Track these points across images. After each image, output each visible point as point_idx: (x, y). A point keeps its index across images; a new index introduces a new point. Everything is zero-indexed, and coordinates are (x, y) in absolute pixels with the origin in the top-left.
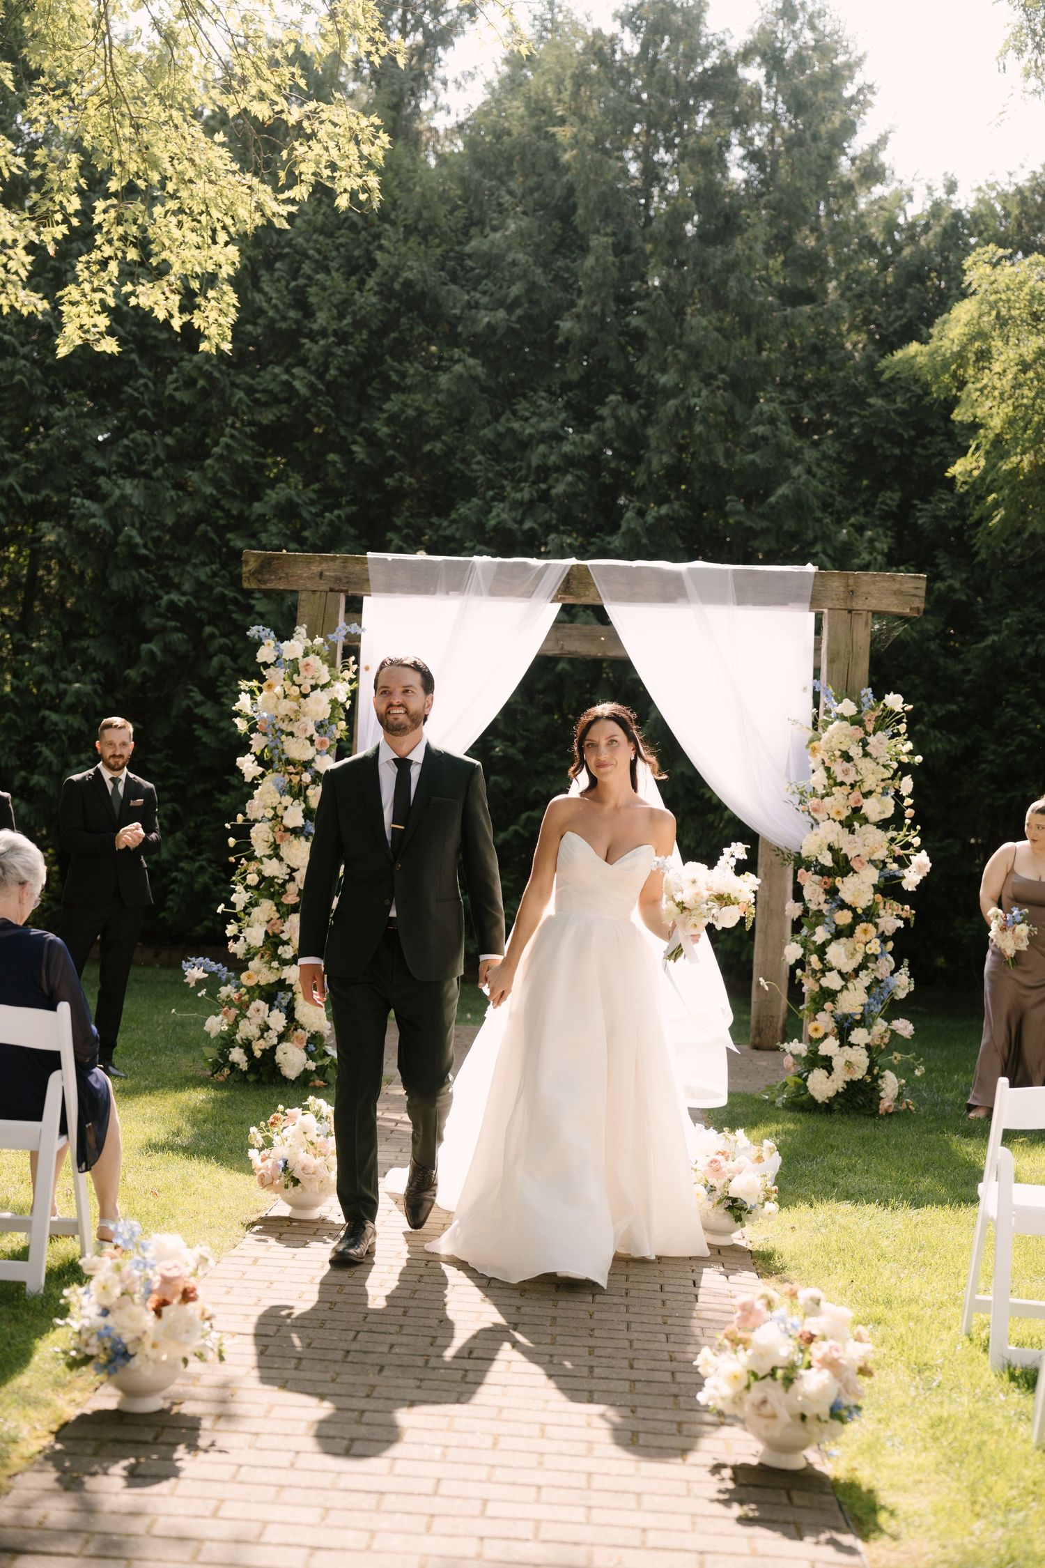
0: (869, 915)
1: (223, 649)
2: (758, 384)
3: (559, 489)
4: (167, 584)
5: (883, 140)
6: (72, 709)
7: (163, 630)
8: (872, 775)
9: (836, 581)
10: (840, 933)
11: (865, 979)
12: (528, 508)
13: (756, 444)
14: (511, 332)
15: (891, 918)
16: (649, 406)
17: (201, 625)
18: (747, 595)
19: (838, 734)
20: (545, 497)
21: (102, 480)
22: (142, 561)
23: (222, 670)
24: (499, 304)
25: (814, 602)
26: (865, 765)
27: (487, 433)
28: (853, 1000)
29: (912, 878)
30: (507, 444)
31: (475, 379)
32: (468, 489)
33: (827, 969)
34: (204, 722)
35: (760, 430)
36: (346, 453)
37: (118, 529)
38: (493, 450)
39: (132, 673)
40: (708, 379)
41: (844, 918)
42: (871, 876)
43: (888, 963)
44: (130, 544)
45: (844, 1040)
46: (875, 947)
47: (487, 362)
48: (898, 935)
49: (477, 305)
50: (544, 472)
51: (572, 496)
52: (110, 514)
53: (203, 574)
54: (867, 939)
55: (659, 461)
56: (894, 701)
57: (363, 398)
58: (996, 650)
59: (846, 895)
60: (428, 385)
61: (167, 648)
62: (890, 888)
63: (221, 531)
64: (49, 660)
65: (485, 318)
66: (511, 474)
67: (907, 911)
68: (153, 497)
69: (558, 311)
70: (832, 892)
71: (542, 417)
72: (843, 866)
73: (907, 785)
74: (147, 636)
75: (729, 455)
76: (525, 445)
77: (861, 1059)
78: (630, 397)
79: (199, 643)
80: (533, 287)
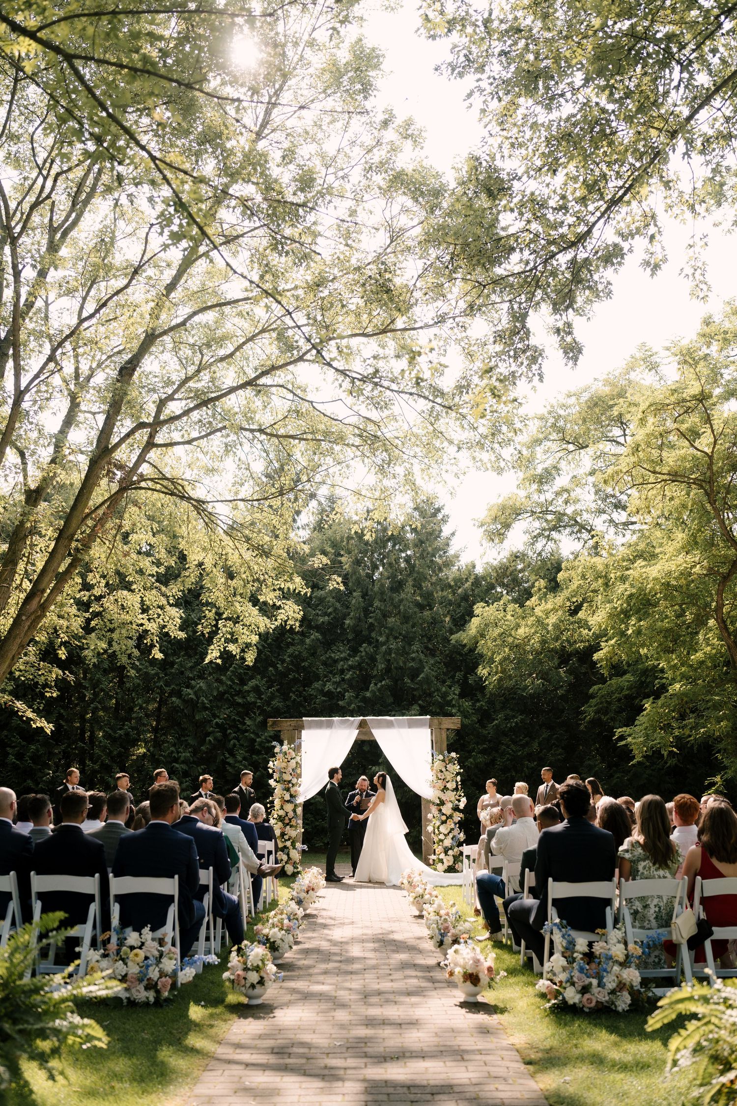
0: (451, 817)
1: (234, 738)
2: (413, 639)
3: (348, 677)
4: (215, 716)
5: (453, 534)
6: (183, 762)
7: (213, 732)
8: (449, 776)
9: (436, 720)
10: (444, 822)
11: (451, 835)
12: (338, 684)
13: (413, 659)
14: (329, 623)
15: (458, 817)
16: (376, 647)
17: (226, 729)
18: (411, 725)
19: (438, 764)
20: (343, 680)
21: (193, 682)
22: (206, 709)
23: (234, 745)
24: (325, 614)
25: (430, 727)
26: (447, 773)
27: (323, 658)
28: (448, 842)
29: (462, 805)
30: (330, 661)
31: (318, 640)
32: (318, 678)
33: (440, 833)
34: (229, 764)
35: (413, 655)
36: (276, 668)
37: (198, 698)
38: (325, 664)
39: (203, 748)
40: (396, 638)
41: (444, 818)
42: (450, 805)
43: (457, 830)
44: (203, 703)
45: (446, 853)
46: (453, 826)
47: (322, 634)
48: (459, 822)
49: (317, 615)
50: (342, 672)
51: (352, 679)
52: (195, 693)
53: (227, 712)
54: (450, 824)
55: (381, 666)
56: (453, 755)
57: (280, 648)
58: (497, 726)
59: (444, 811)
60: (302, 642)
61: (215, 739)
62: (456, 809)
63: (232, 696)
64: (174, 745)
65: (321, 620)
66: (331, 672)
67: (462, 815)
68: (209, 686)
69: (345, 617)
70: (440, 810)
71: (341, 652)
72: (442, 803)
73: (459, 778)
74: (208, 734)
75: (404, 663)
76: (336, 661)
77: (451, 859)
78: (370, 643)
79: (225, 735)
80: (336, 609)
